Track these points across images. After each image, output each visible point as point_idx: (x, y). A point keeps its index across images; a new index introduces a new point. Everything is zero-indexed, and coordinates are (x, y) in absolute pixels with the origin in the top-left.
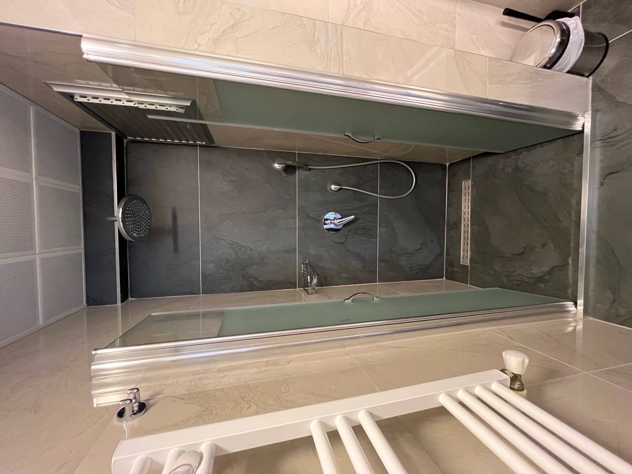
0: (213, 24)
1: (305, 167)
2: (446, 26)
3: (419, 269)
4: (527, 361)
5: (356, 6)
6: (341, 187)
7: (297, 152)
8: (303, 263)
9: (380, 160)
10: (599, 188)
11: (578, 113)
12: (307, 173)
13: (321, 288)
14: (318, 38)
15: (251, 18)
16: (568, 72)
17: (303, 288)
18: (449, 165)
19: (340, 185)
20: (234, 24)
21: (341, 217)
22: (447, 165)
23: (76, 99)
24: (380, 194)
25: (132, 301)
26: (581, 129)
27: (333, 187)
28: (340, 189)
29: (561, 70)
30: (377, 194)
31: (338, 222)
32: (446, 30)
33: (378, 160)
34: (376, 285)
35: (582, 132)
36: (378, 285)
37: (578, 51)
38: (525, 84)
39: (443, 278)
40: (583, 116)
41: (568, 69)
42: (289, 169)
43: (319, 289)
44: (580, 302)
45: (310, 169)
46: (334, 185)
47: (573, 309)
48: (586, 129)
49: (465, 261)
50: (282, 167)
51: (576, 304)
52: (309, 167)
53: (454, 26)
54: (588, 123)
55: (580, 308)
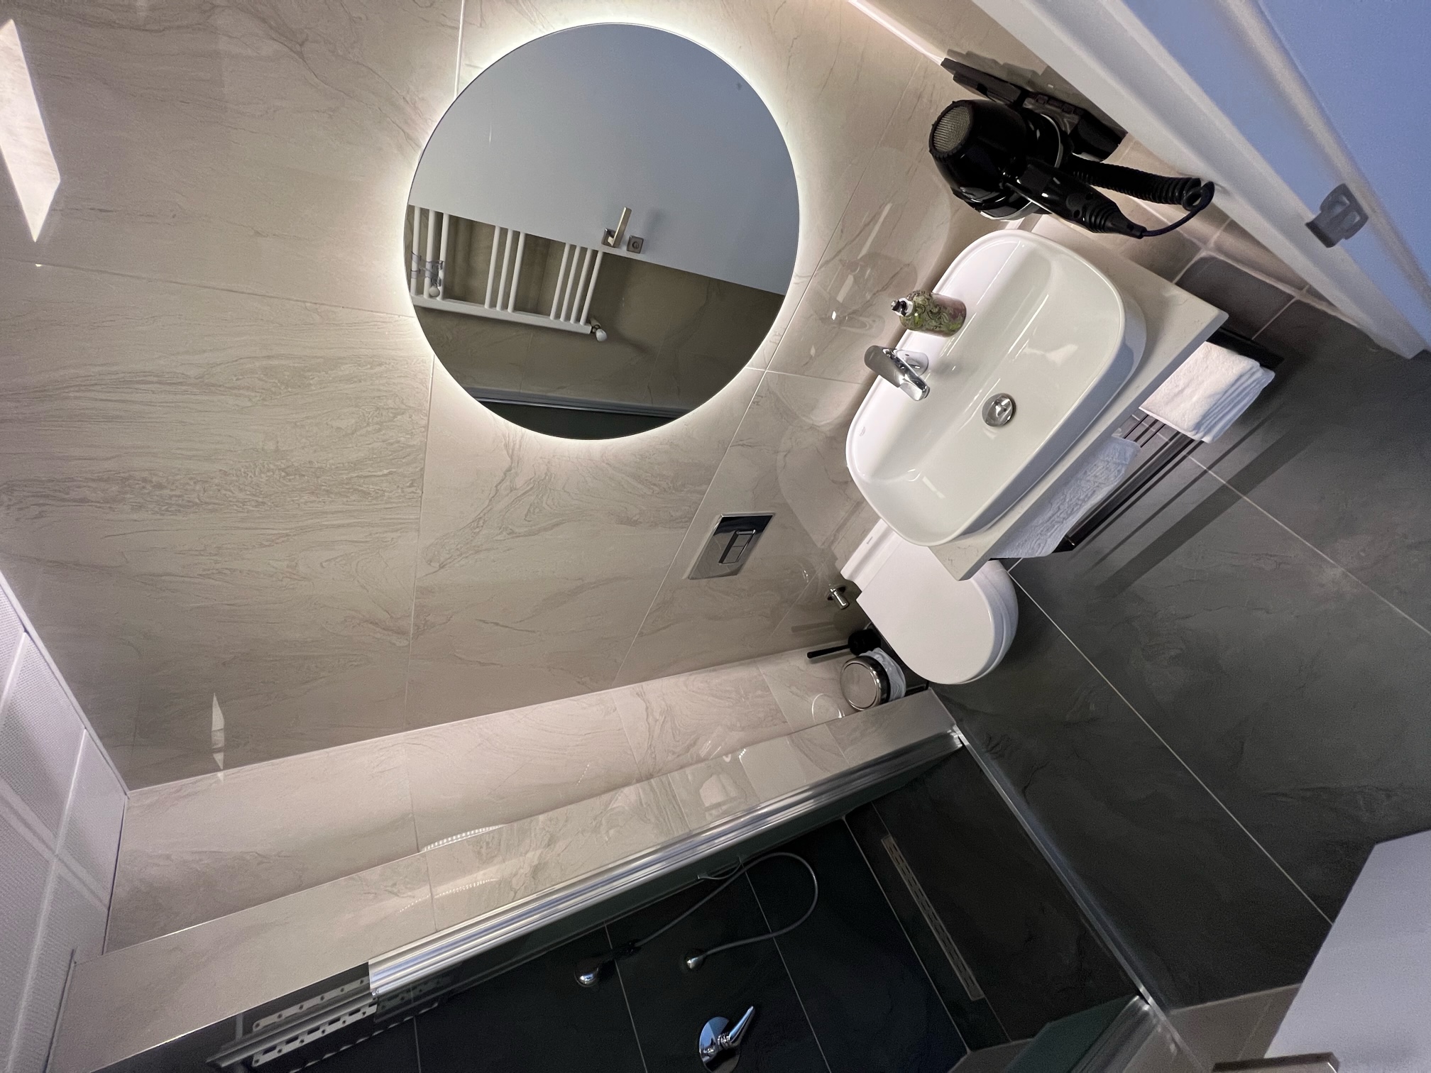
1: (629, 948)
2: (759, 692)
5: (656, 720)
6: (704, 955)
7: (606, 925)
9: (745, 865)
11: (944, 731)
16: (908, 694)
18: (846, 818)
19: (701, 952)
21: (726, 1021)
22: (844, 818)
23: (257, 1061)
24: (773, 931)
26: (961, 745)
27: (690, 962)
28: (704, 960)
29: (898, 698)
30: (768, 932)
32: (762, 697)
35: (964, 747)
37: (900, 675)
39: (966, 1053)
40: (954, 731)
41: (903, 693)
42: (604, 974)
44: (1142, 989)
45: (639, 948)
46: (691, 959)
47: (1146, 1008)
48: (966, 743)
49: (974, 991)
50: (595, 977)
51: (1142, 997)
52: (637, 945)
53: (766, 689)
54: (962, 736)
55: (1150, 1000)
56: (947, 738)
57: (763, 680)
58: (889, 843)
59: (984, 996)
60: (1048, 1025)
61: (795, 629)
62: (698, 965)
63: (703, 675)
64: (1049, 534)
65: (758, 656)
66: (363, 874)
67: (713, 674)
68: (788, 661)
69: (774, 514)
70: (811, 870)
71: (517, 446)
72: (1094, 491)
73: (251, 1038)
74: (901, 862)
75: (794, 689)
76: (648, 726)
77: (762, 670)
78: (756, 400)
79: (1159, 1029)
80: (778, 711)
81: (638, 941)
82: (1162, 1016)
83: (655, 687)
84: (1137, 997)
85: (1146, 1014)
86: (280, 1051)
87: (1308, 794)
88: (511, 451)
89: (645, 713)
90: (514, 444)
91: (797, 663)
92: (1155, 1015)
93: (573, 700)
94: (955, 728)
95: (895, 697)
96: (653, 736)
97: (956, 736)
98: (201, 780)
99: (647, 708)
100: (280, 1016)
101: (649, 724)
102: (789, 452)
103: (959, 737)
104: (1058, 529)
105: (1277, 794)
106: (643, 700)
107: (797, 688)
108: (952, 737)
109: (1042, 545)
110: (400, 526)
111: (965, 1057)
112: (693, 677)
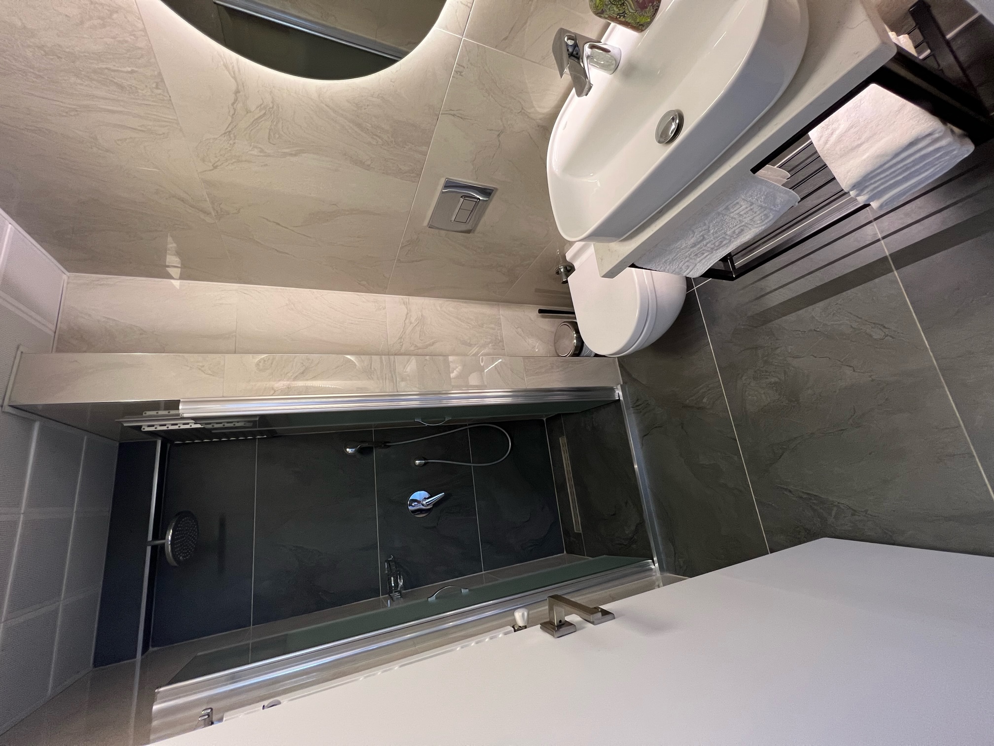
0: (287, 373)
1: (385, 445)
2: (493, 326)
3: (532, 546)
4: (526, 614)
5: (411, 323)
6: (426, 461)
7: (373, 429)
8: (386, 561)
9: (469, 425)
10: (642, 448)
11: (612, 386)
12: (384, 451)
13: (411, 591)
14: (374, 369)
15: (318, 363)
17: (387, 595)
18: (546, 420)
19: (425, 459)
20: (304, 371)
21: (430, 495)
22: (545, 419)
23: (144, 429)
24: (473, 463)
25: (155, 652)
26: (618, 398)
27: (417, 462)
28: (425, 464)
30: (470, 463)
31: (426, 503)
32: (494, 329)
33: (466, 425)
34: (482, 574)
35: (619, 400)
36: (484, 574)
38: (558, 371)
39: (563, 552)
40: (617, 388)
42: (364, 451)
43: (406, 593)
44: (655, 559)
45: (389, 446)
46: (418, 460)
47: (653, 567)
48: (621, 398)
49: (578, 527)
50: (355, 450)
51: (653, 561)
52: (388, 444)
53: (500, 325)
54: (621, 394)
55: (657, 565)
56: (612, 390)
57: (500, 318)
58: (563, 441)
59: (581, 532)
60: (605, 556)
61: (537, 290)
62: (420, 465)
63: (456, 303)
64: (698, 259)
65: (502, 302)
66: (186, 355)
67: (465, 305)
68: (524, 311)
69: (497, 189)
70: (510, 441)
71: (236, 70)
72: (742, 230)
73: (141, 418)
74: (566, 453)
75: (519, 330)
76: (404, 325)
77: (501, 312)
78: (458, 70)
79: (654, 578)
80: (502, 341)
81: (389, 442)
82: (658, 574)
83: (417, 302)
84: (651, 561)
85: (651, 569)
86: (156, 428)
87: (805, 496)
88: (232, 73)
89: (405, 317)
90: (233, 67)
91: (530, 314)
92: (655, 572)
93: (358, 295)
94: (619, 387)
95: (585, 355)
96: (405, 333)
97: (617, 392)
98: (111, 278)
99: (407, 314)
100: (157, 413)
101: (405, 323)
102: (502, 132)
103: (619, 393)
104: (708, 257)
105: (786, 489)
106: (407, 308)
107: (522, 330)
108: (615, 392)
109: (691, 268)
110: (167, 124)
111: (562, 554)
112: (449, 302)
